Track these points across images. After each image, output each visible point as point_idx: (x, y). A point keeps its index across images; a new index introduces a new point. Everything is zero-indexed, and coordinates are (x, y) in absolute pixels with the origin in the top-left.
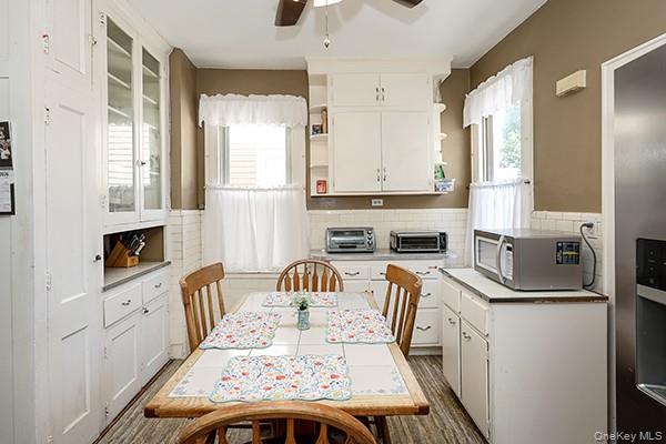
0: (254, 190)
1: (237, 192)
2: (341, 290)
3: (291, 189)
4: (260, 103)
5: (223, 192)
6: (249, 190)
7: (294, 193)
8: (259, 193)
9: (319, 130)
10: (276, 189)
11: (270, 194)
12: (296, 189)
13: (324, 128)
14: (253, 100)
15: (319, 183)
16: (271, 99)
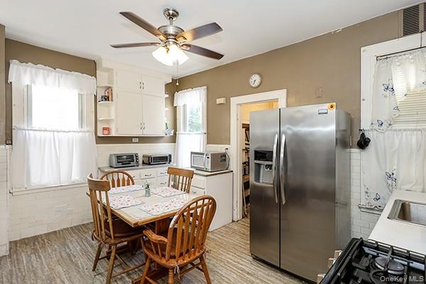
0: (58, 132)
1: (42, 132)
2: (133, 184)
3: (85, 132)
4: (64, 75)
5: (31, 132)
6: (54, 131)
7: (87, 134)
8: (62, 133)
9: (106, 98)
10: (75, 132)
11: (70, 135)
12: (88, 132)
13: (110, 98)
14: (59, 72)
15: (104, 129)
16: (72, 75)
